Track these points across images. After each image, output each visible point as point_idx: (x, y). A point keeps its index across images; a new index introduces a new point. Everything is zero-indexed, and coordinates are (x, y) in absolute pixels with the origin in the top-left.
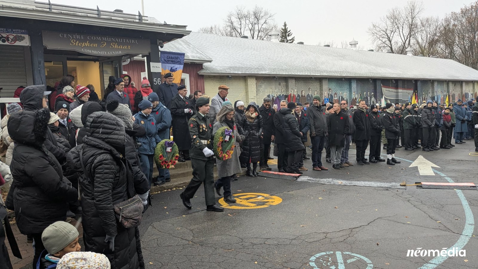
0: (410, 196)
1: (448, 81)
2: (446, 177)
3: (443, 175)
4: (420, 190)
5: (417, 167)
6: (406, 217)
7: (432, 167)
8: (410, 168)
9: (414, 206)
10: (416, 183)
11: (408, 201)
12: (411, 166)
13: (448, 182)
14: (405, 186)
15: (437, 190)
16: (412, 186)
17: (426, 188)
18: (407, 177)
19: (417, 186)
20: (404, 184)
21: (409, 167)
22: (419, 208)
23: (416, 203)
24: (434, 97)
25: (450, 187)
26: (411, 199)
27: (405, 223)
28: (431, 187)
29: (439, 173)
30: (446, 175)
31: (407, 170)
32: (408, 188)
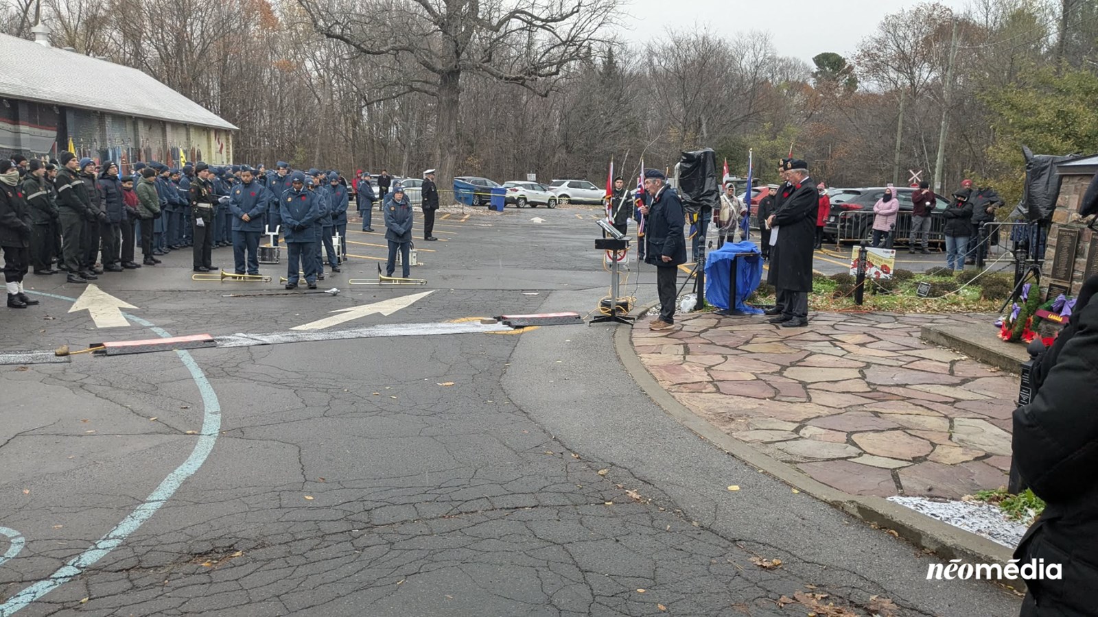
0: (83, 376)
1: (136, 118)
2: (153, 327)
3: (146, 323)
4: (102, 361)
5: (87, 310)
6: (85, 421)
7: (121, 309)
8: (71, 313)
9: (96, 395)
10: (92, 346)
11: (81, 387)
12: (73, 309)
13: (159, 337)
14: (66, 354)
15: (140, 355)
16: (81, 354)
17: (116, 355)
18: (69, 334)
19: (96, 352)
20: (64, 349)
21: (69, 311)
22: (107, 399)
23: (99, 389)
24: (107, 152)
25: (164, 347)
26: (85, 381)
27: (81, 434)
28: (126, 351)
29: (137, 319)
30: (151, 322)
31: (65, 319)
32: (73, 358)
